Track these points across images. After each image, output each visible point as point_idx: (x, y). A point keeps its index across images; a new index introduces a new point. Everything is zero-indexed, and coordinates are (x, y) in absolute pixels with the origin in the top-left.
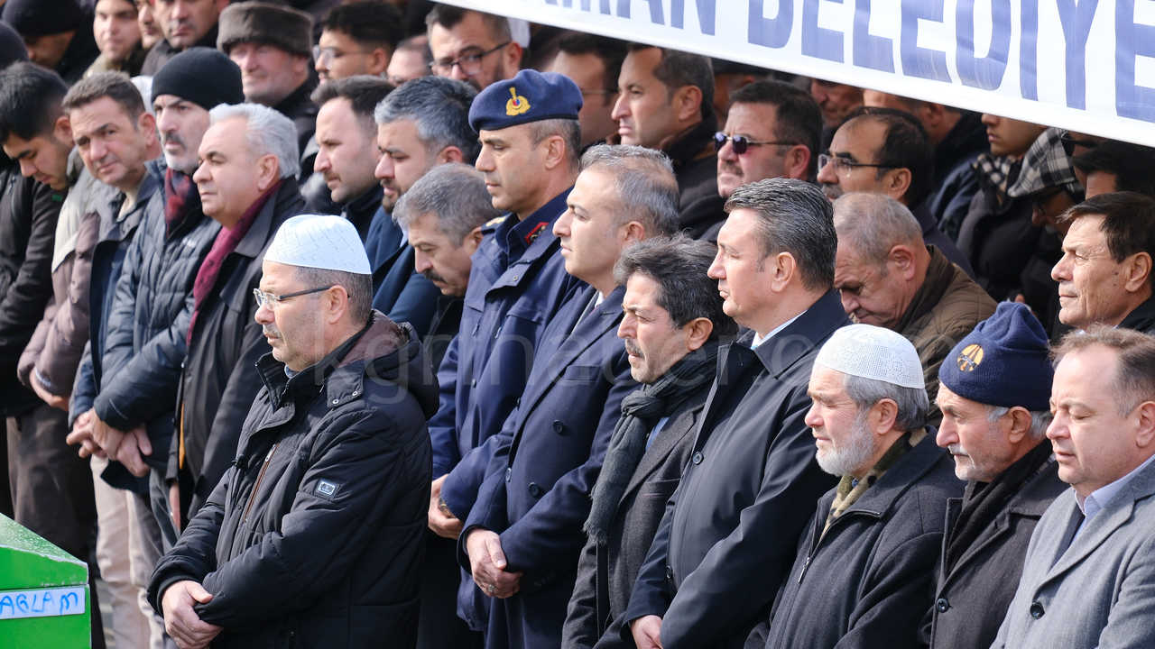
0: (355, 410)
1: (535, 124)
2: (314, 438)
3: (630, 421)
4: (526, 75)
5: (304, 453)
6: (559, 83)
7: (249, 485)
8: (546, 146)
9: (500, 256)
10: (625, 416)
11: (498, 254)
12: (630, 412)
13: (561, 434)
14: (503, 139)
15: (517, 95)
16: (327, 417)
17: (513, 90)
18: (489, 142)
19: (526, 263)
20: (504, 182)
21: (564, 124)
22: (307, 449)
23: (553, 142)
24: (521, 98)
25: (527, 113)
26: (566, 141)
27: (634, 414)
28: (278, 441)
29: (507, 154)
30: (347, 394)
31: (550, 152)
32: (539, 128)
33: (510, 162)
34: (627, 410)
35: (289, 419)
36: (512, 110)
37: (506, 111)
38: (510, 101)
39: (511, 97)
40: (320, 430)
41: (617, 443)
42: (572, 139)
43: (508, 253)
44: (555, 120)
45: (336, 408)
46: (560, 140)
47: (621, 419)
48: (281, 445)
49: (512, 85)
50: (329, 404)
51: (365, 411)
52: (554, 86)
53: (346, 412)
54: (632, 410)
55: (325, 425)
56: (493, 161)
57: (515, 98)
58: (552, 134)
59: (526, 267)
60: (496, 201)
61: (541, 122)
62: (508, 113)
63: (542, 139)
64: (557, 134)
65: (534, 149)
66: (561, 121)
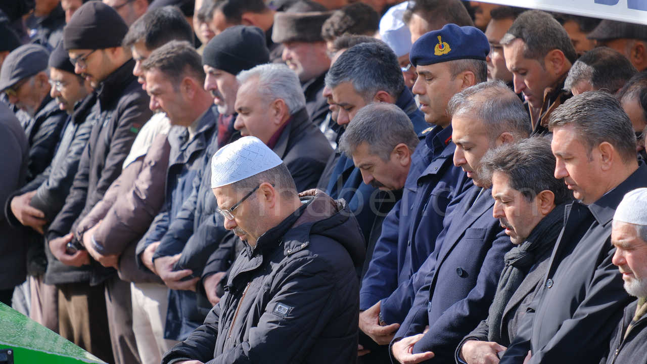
0: (302, 257)
1: (454, 62)
2: (274, 277)
3: (511, 270)
4: (450, 27)
5: (267, 288)
6: (472, 34)
7: (232, 313)
8: (461, 78)
9: (429, 155)
10: (508, 266)
11: (427, 153)
12: (510, 263)
13: (461, 276)
14: (431, 71)
15: (442, 42)
16: (283, 262)
17: (439, 38)
18: (422, 73)
19: (443, 158)
20: (432, 104)
21: (475, 63)
22: (269, 285)
23: (466, 75)
24: (445, 43)
25: (449, 54)
26: (475, 75)
27: (513, 265)
28: (251, 281)
29: (434, 83)
30: (298, 246)
31: (464, 82)
32: (457, 64)
33: (435, 89)
34: (509, 262)
35: (258, 265)
36: (438, 52)
37: (434, 52)
38: (437, 46)
39: (438, 42)
40: (278, 271)
41: (504, 286)
42: (480, 74)
43: (433, 152)
44: (468, 60)
45: (290, 256)
46: (471, 74)
47: (505, 268)
48: (253, 283)
49: (439, 34)
50: (285, 253)
51: (309, 258)
52: (468, 36)
53: (295, 259)
54: (512, 262)
55: (281, 267)
56: (425, 88)
57: (441, 43)
58: (465, 70)
59: (443, 161)
60: (427, 117)
61: (458, 61)
62: (435, 54)
63: (459, 73)
64: (469, 70)
65: (452, 80)
66: (472, 61)
